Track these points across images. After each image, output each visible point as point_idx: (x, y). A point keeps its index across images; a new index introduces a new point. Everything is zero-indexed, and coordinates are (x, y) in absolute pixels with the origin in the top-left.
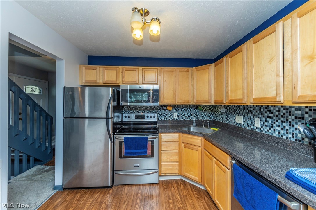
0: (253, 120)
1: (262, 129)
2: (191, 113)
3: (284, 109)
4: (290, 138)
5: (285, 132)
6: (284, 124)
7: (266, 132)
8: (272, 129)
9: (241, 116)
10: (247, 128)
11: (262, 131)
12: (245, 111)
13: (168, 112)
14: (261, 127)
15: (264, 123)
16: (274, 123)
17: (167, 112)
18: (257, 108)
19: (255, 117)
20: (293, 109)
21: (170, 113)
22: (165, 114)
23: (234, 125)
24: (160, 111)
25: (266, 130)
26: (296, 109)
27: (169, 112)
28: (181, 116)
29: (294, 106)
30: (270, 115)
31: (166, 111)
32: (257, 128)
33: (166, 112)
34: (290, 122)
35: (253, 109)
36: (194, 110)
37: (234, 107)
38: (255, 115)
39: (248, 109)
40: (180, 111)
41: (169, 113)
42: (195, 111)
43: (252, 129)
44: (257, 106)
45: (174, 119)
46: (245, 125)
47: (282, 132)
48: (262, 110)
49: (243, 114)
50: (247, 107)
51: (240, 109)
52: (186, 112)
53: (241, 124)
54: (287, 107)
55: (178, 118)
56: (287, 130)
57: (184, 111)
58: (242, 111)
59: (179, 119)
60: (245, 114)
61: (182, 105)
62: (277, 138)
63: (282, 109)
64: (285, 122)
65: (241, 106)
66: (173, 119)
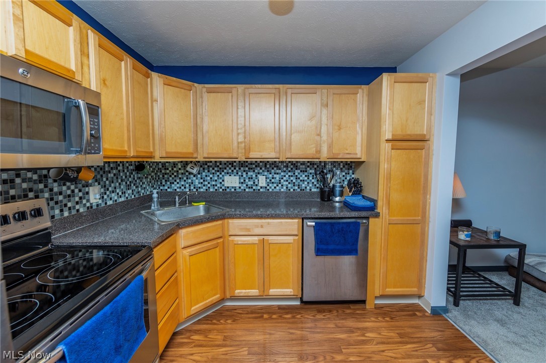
0: (256, 178)
1: (268, 188)
2: (126, 183)
3: (292, 164)
4: (297, 190)
5: (292, 185)
6: (292, 178)
7: (273, 190)
8: (280, 185)
9: (235, 176)
10: (247, 190)
11: (268, 190)
12: (242, 169)
13: (73, 187)
14: (266, 186)
15: (270, 180)
16: (282, 178)
17: (69, 188)
18: (261, 164)
19: (258, 175)
20: (299, 164)
21: (80, 191)
22: (65, 197)
23: (221, 190)
24: (41, 186)
25: (273, 188)
26: (301, 164)
27: (76, 188)
28: (108, 193)
29: (300, 161)
30: (278, 171)
31: (64, 185)
32: (261, 188)
33: (64, 188)
34: (297, 176)
35: (256, 166)
36: (132, 173)
37: (220, 164)
38: (259, 173)
39: (247, 166)
40: (104, 179)
41: (76, 191)
42: (134, 176)
43: (254, 190)
44: (261, 162)
45: (92, 207)
46: (242, 188)
47: (289, 185)
48: (268, 166)
49: (240, 173)
50: (247, 164)
51: (232, 166)
52: (117, 182)
53: (235, 187)
54: (294, 162)
55: (100, 201)
56: (294, 183)
57: (112, 178)
58: (237, 169)
59: (103, 205)
60: (242, 173)
61: (109, 162)
62: (286, 193)
63: (289, 164)
64: (292, 176)
65: (235, 162)
66: (88, 208)
